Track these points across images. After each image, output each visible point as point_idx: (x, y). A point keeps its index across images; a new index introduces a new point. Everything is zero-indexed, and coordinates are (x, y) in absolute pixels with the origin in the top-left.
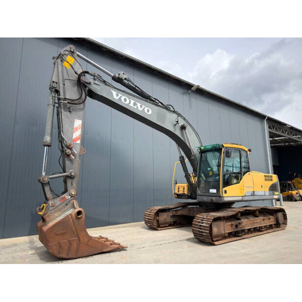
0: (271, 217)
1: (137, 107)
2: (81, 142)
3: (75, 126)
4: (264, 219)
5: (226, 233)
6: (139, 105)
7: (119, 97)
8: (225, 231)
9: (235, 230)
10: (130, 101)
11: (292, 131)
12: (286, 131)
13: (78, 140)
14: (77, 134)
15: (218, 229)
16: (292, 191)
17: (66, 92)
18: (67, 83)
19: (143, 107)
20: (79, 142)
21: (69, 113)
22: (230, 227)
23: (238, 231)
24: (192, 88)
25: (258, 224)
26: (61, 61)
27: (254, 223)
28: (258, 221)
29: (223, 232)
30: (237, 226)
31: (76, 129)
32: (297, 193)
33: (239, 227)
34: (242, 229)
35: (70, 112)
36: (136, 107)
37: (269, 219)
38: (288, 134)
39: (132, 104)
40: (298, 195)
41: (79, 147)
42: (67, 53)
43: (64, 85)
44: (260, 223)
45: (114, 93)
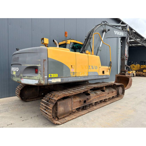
0: (114, 90)
4: (109, 93)
5: (74, 110)
8: (72, 108)
9: (83, 106)
11: (135, 35)
12: (132, 34)
15: (64, 108)
16: (129, 71)
22: (78, 103)
23: (86, 106)
25: (104, 97)
27: (101, 97)
28: (104, 95)
29: (70, 109)
30: (85, 102)
32: (132, 73)
33: (87, 102)
34: (89, 103)
37: (113, 92)
38: (133, 36)
40: (132, 74)
44: (105, 96)
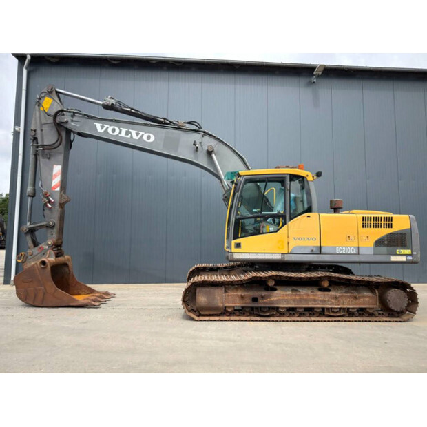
1: (131, 137)
2: (61, 188)
3: (54, 173)
6: (134, 133)
7: (104, 129)
9: (251, 305)
10: (120, 131)
13: (57, 187)
14: (56, 181)
17: (44, 137)
18: (45, 128)
19: (141, 133)
20: (58, 189)
21: (47, 160)
23: (259, 308)
24: (315, 73)
25: (319, 302)
26: (39, 106)
28: (318, 298)
29: (220, 305)
31: (56, 176)
33: (260, 301)
35: (49, 158)
36: (129, 136)
37: (358, 297)
39: (123, 134)
41: (59, 194)
42: (43, 95)
43: (42, 130)
44: (323, 301)
45: (98, 126)
